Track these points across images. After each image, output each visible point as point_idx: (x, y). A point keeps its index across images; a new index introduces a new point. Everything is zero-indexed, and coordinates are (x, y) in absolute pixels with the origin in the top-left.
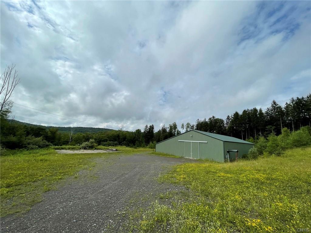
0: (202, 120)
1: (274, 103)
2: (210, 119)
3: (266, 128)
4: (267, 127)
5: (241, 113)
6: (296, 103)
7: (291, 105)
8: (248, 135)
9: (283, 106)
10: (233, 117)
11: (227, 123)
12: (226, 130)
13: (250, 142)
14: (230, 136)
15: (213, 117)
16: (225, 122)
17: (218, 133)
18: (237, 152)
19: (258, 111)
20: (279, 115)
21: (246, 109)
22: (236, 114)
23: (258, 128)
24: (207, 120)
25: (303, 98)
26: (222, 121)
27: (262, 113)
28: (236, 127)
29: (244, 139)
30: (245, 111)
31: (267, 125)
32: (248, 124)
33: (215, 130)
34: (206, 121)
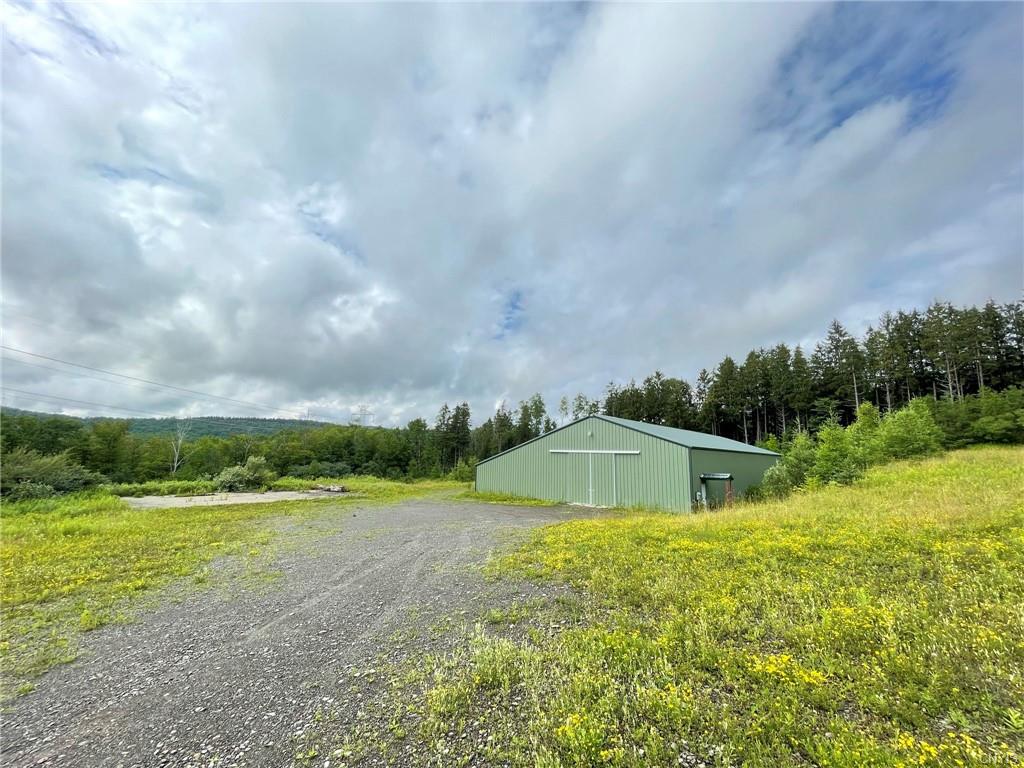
0: (622, 385)
1: (837, 329)
2: (649, 380)
3: (814, 407)
4: (816, 403)
5: (740, 361)
6: (898, 329)
7: (882, 336)
8: (763, 430)
9: (860, 337)
10: (717, 375)
11: (701, 392)
12: (696, 414)
13: (768, 449)
14: (710, 433)
15: (658, 375)
16: (694, 391)
17: (676, 425)
18: (731, 478)
19: (792, 353)
20: (850, 365)
21: (757, 351)
22: (728, 366)
23: (791, 405)
24: (640, 385)
25: (915, 314)
26: (684, 388)
27: (803, 362)
28: (728, 405)
29: (752, 443)
30: (752, 355)
31: (816, 397)
32: (762, 394)
33: (663, 416)
34: (636, 387)
